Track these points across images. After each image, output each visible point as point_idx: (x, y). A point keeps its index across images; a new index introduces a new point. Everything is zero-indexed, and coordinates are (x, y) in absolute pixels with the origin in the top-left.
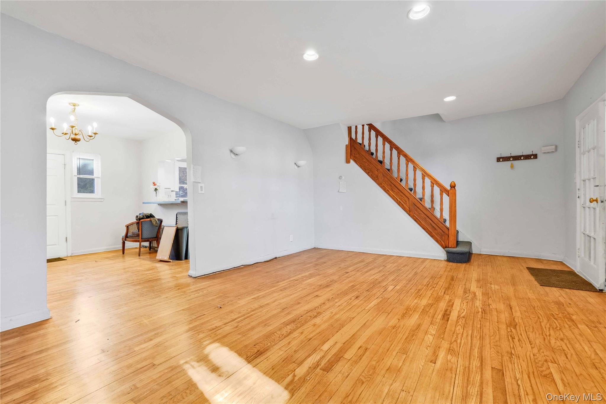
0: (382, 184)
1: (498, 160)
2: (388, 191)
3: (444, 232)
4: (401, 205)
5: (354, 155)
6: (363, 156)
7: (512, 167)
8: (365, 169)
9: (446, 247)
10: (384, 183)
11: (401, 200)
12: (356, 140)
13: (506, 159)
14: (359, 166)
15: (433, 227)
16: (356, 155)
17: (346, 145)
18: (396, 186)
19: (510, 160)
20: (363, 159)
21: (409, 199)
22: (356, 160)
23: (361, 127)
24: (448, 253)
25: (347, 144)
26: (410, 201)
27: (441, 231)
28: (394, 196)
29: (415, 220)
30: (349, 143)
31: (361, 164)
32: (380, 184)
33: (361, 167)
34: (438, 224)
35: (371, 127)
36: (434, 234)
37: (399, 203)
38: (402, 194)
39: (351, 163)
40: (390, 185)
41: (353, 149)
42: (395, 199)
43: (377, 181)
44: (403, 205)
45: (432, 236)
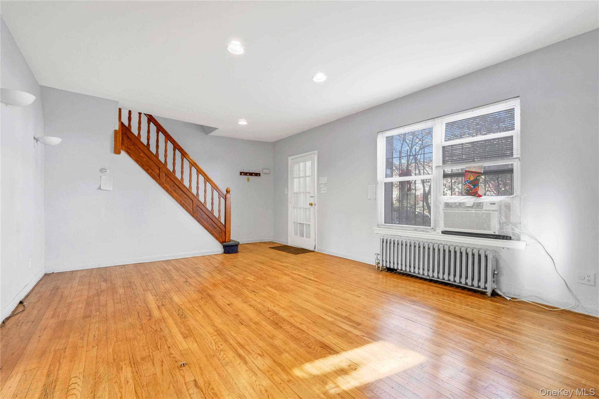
0: (164, 184)
1: (241, 173)
2: (171, 192)
3: (222, 230)
4: (184, 206)
5: (126, 145)
6: (140, 148)
7: (248, 180)
8: (143, 165)
9: (223, 242)
10: (166, 183)
11: (185, 201)
12: (129, 128)
13: (246, 174)
14: (134, 159)
15: (213, 226)
16: (129, 146)
17: (115, 131)
18: (180, 187)
19: (247, 175)
20: (140, 153)
21: (193, 201)
22: (130, 152)
23: (138, 115)
24: (224, 247)
25: (117, 128)
26: (194, 203)
27: (219, 229)
28: (177, 198)
29: (198, 221)
30: (119, 128)
31: (137, 159)
32: (161, 184)
33: (137, 161)
34: (218, 223)
35: (151, 119)
36: (214, 232)
37: (183, 205)
38: (185, 196)
39: (121, 154)
40: (173, 185)
41: (125, 138)
42: (179, 201)
43: (159, 180)
44: (187, 207)
45: (212, 234)
